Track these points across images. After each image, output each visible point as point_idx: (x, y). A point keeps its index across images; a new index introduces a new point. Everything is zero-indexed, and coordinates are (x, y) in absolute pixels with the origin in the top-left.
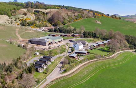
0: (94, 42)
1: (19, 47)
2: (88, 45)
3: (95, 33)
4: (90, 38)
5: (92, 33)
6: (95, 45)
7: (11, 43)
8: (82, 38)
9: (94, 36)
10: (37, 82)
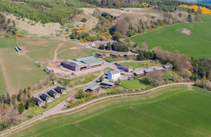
1: (44, 72)
2: (132, 72)
3: (154, 54)
7: (39, 66)
8: (135, 60)
10: (29, 117)
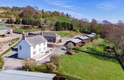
0: (72, 36)
2: (60, 41)
3: (71, 24)
4: (65, 31)
5: (68, 24)
6: (76, 42)
8: (53, 31)
9: (70, 28)
